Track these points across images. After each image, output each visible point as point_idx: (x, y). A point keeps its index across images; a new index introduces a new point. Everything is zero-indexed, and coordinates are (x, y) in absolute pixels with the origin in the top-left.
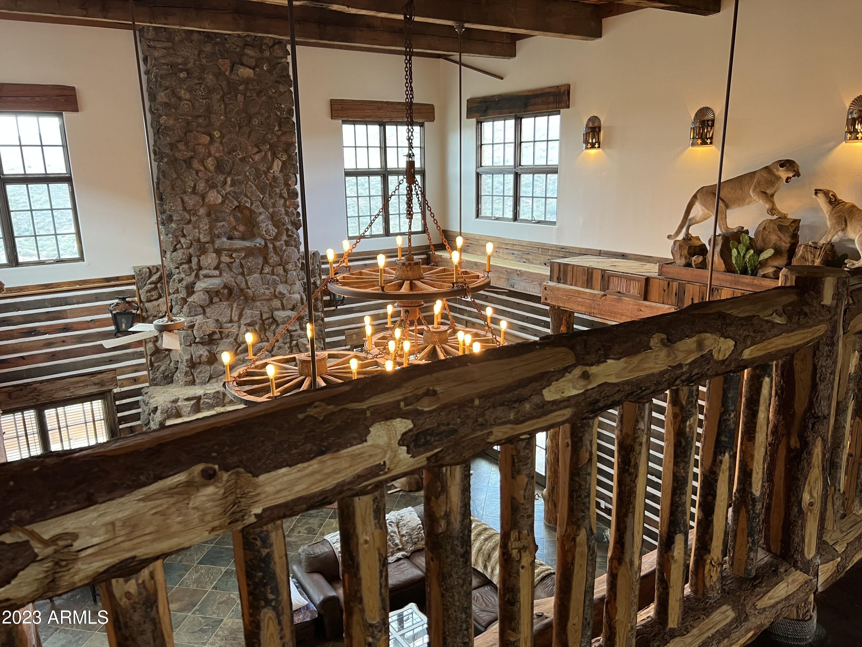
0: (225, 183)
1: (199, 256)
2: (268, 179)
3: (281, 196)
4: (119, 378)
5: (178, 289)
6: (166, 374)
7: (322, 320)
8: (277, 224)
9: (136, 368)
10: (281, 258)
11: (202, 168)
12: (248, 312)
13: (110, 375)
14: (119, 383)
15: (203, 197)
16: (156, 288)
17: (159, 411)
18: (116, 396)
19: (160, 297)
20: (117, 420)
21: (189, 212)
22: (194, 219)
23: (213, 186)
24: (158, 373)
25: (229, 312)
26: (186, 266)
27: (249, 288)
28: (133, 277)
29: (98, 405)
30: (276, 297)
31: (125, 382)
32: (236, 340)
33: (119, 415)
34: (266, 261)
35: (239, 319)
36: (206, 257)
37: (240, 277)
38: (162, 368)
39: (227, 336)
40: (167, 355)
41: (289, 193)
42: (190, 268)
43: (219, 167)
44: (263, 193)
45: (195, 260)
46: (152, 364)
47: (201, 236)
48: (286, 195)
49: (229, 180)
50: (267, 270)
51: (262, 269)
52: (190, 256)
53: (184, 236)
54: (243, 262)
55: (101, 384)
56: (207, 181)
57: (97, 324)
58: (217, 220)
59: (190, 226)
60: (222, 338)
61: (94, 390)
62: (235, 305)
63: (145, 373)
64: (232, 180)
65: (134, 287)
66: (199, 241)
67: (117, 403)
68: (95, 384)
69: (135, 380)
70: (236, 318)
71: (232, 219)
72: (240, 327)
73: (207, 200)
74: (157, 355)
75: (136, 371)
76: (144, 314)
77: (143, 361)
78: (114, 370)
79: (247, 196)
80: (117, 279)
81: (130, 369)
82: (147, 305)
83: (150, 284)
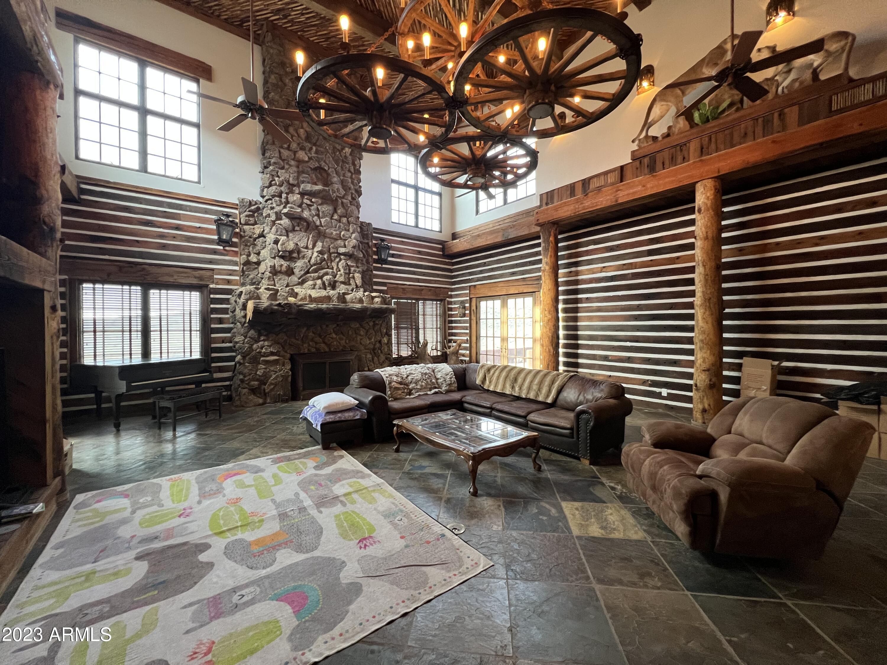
0: (311, 149)
1: (287, 194)
2: (341, 156)
3: (349, 171)
4: (215, 276)
5: (269, 214)
6: (254, 281)
7: (372, 271)
8: (346, 188)
9: (231, 272)
10: (347, 211)
11: (296, 135)
12: (319, 244)
13: (209, 273)
14: (215, 281)
15: (295, 153)
16: (252, 216)
18: (212, 291)
19: (255, 223)
20: (209, 310)
21: (283, 160)
22: (286, 167)
23: (303, 148)
24: (247, 279)
25: (306, 239)
26: (277, 199)
27: (322, 226)
28: (237, 205)
29: (196, 296)
30: (341, 239)
31: (220, 282)
32: (309, 261)
33: (212, 306)
34: (335, 211)
35: (313, 248)
36: (293, 196)
37: (316, 217)
38: (251, 276)
39: (303, 257)
40: (256, 268)
41: (355, 170)
42: (281, 201)
43: (308, 138)
44: (338, 166)
45: (284, 195)
46: (243, 271)
47: (291, 179)
48: (352, 170)
49: (314, 148)
50: (336, 217)
51: (332, 216)
52: (281, 192)
53: (278, 176)
54: (319, 207)
55: (201, 278)
56: (299, 144)
57: (204, 231)
58: (303, 172)
59: (284, 171)
60: (299, 258)
61: (195, 282)
62: (311, 236)
63: (237, 278)
64: (316, 150)
65: (237, 212)
66: (288, 182)
67: (212, 296)
68: (195, 277)
69: (229, 282)
70: (310, 246)
71: (314, 177)
72: (313, 253)
73: (297, 155)
74: (248, 266)
75: (230, 275)
76: (242, 233)
77: (237, 268)
78: (213, 270)
79: (326, 163)
80: (224, 202)
81: (225, 272)
82: (246, 227)
83: (249, 211)
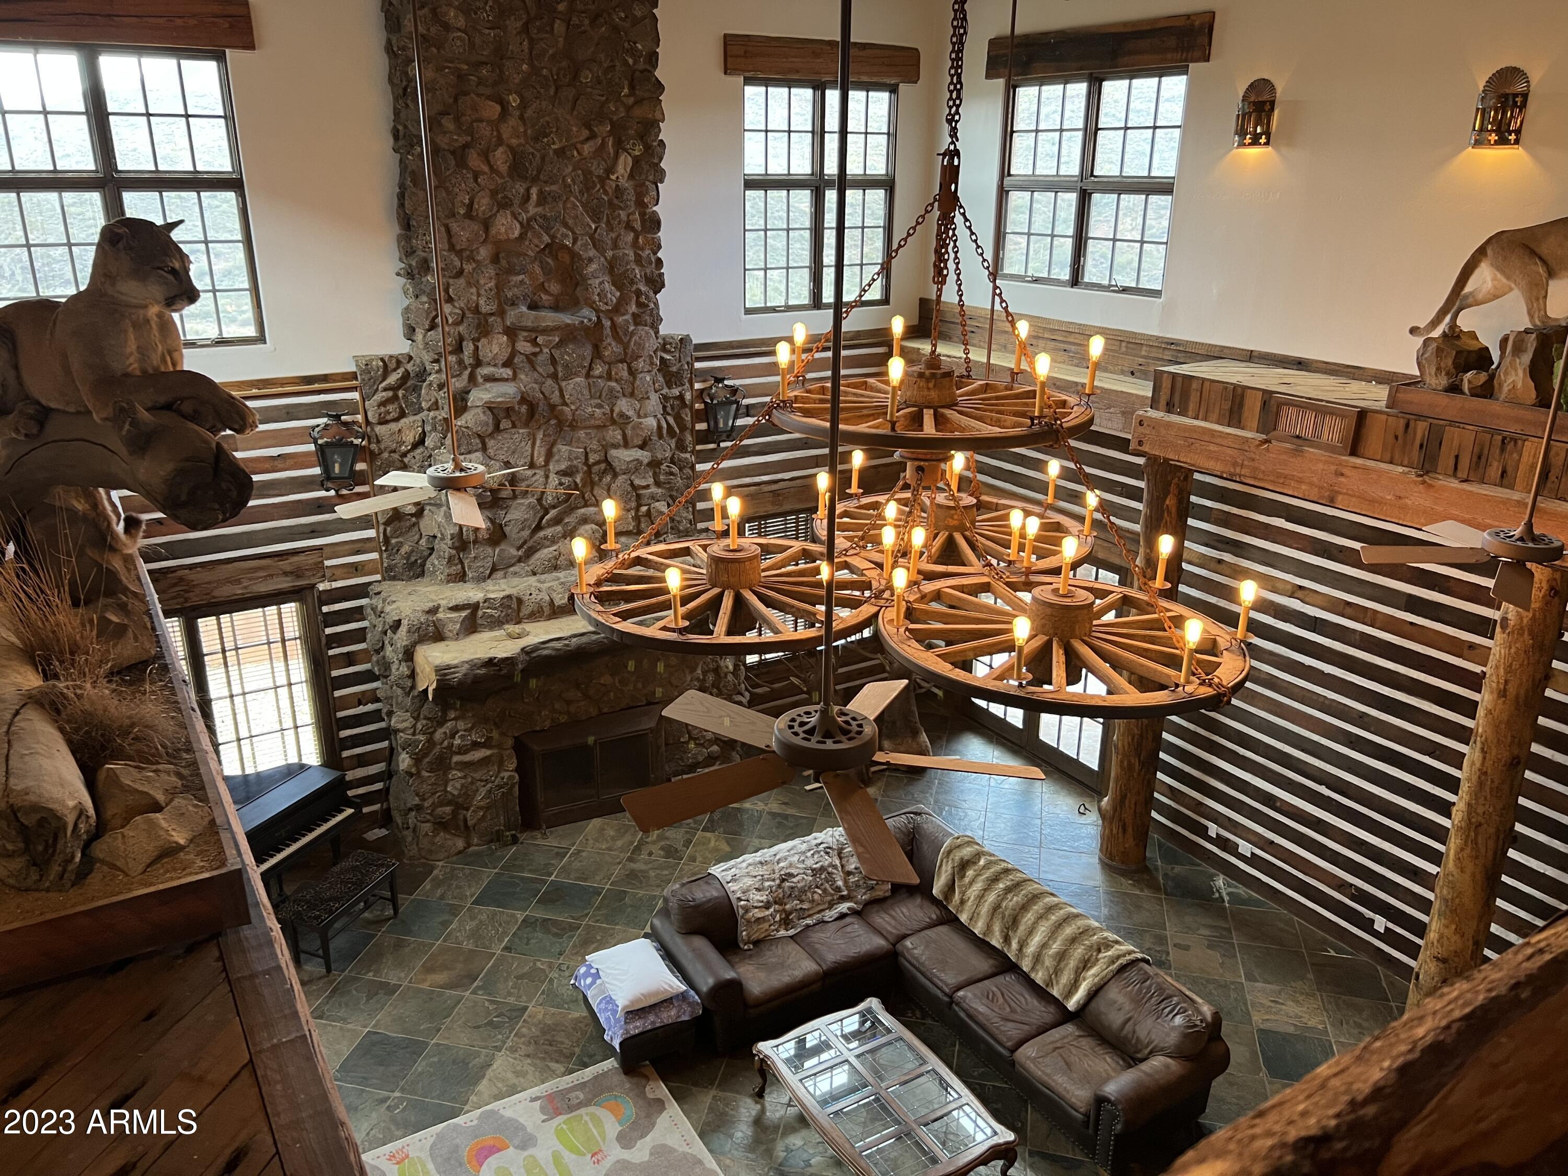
0: (527, 198)
1: (475, 340)
2: (606, 192)
3: (629, 227)
4: (328, 563)
5: (436, 402)
6: (413, 559)
7: (693, 467)
8: (620, 280)
9: (359, 545)
10: (626, 347)
11: (486, 169)
12: (563, 449)
13: (312, 559)
14: (328, 574)
15: (486, 225)
16: (395, 398)
17: (403, 630)
18: (324, 597)
19: (402, 415)
20: (324, 641)
21: (459, 253)
22: (468, 268)
23: (504, 205)
24: (398, 557)
25: (528, 448)
26: (452, 359)
27: (565, 404)
28: (354, 376)
29: (290, 609)
30: (614, 422)
31: (338, 572)
32: (539, 500)
33: (328, 631)
34: (597, 353)
35: (547, 462)
36: (490, 343)
37: (549, 382)
38: (405, 549)
39: (525, 494)
40: (414, 525)
41: (643, 221)
42: (461, 362)
43: (517, 168)
44: (597, 220)
45: (468, 348)
46: (387, 540)
47: (482, 302)
48: (638, 225)
49: (534, 192)
50: (599, 370)
51: (590, 368)
52: (461, 339)
53: (450, 300)
54: (557, 354)
55: (297, 573)
56: (494, 193)
57: (290, 462)
58: (511, 271)
59: (461, 281)
60: (515, 497)
61: (284, 583)
62: (540, 435)
63: (374, 556)
64: (541, 193)
65: (355, 395)
66: (476, 310)
67: (325, 609)
68: (286, 574)
69: (356, 569)
70: (540, 461)
71: (538, 270)
72: (547, 477)
73: (493, 231)
74: (396, 524)
75: (358, 552)
76: (373, 446)
77: (371, 533)
78: (320, 548)
79: (566, 225)
80: (325, 378)
81: (347, 547)
82: (379, 429)
83: (385, 390)
